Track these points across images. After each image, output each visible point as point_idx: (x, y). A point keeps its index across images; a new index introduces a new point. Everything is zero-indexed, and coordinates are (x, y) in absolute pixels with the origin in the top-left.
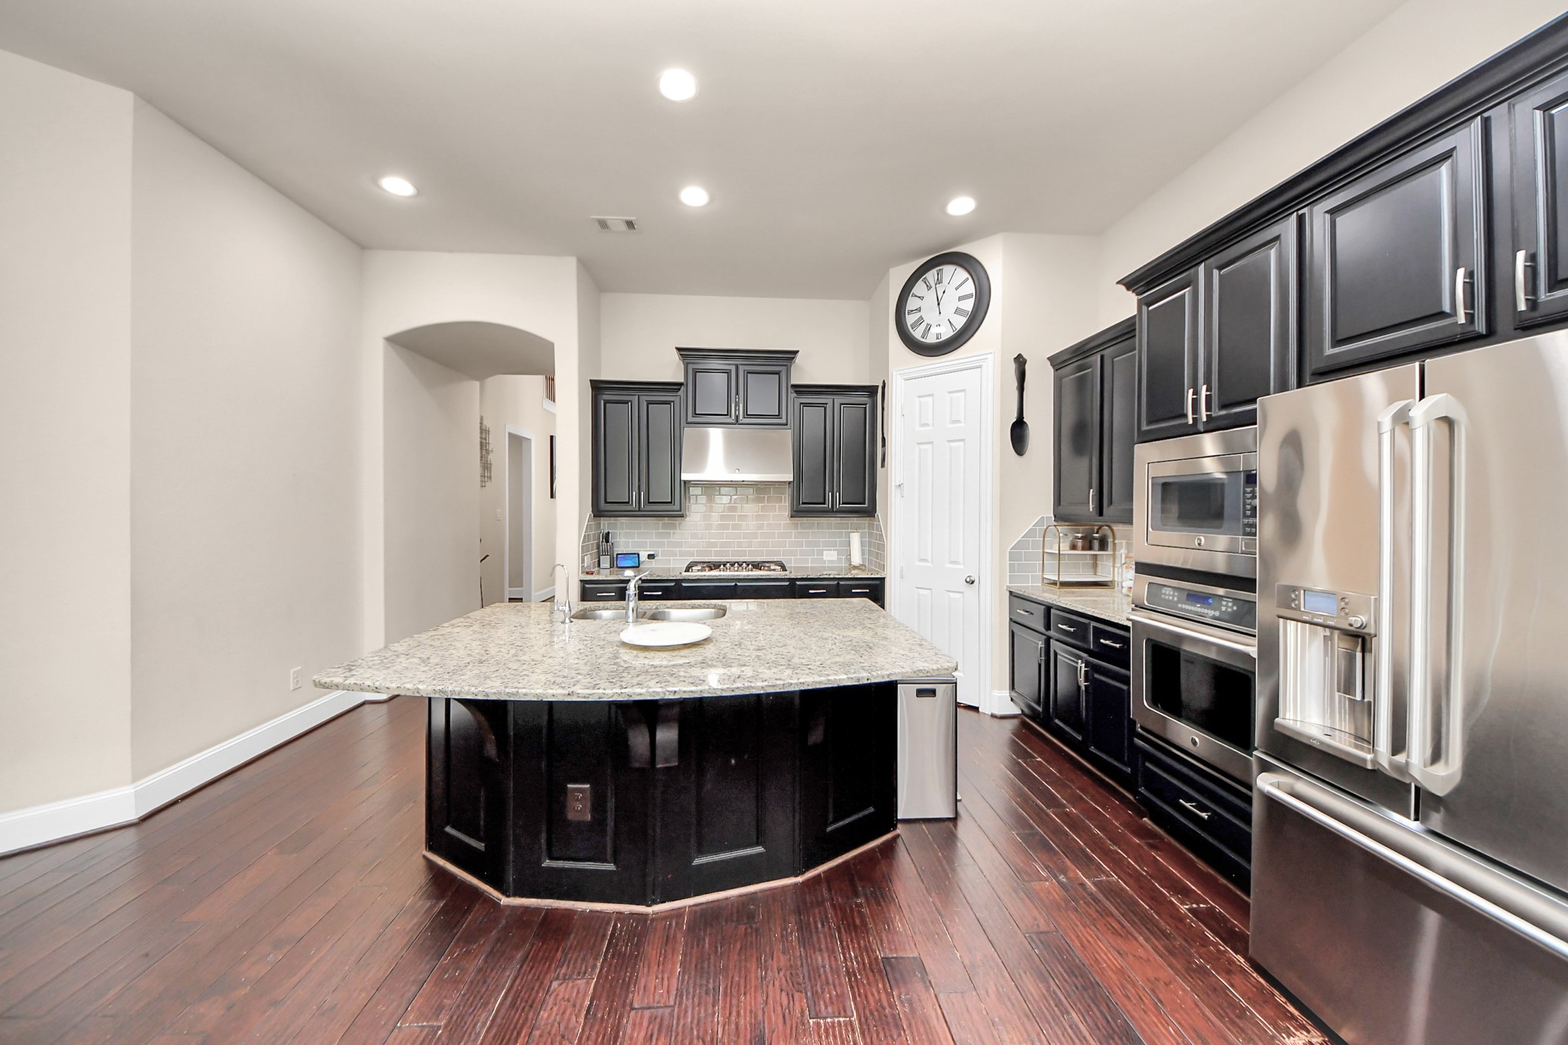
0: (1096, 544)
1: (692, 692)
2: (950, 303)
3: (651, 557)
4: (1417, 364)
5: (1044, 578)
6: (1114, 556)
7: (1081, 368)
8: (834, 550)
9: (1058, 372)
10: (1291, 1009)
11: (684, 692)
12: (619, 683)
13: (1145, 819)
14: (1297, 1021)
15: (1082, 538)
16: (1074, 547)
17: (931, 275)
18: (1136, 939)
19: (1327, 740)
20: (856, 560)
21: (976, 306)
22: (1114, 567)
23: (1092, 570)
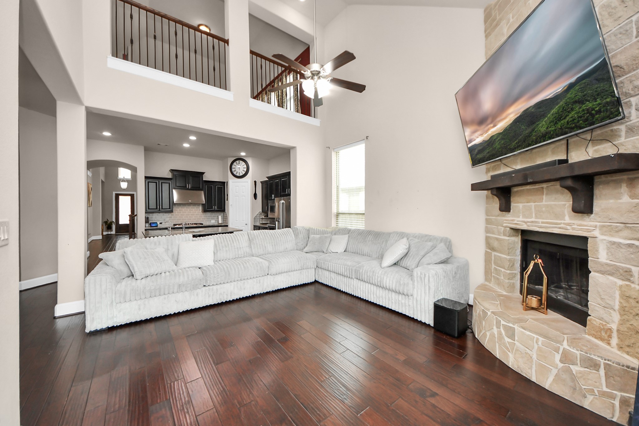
2: (241, 168)
3: (161, 223)
5: (260, 223)
8: (214, 220)
9: (262, 184)
16: (265, 217)
17: (237, 162)
20: (220, 221)
21: (247, 169)
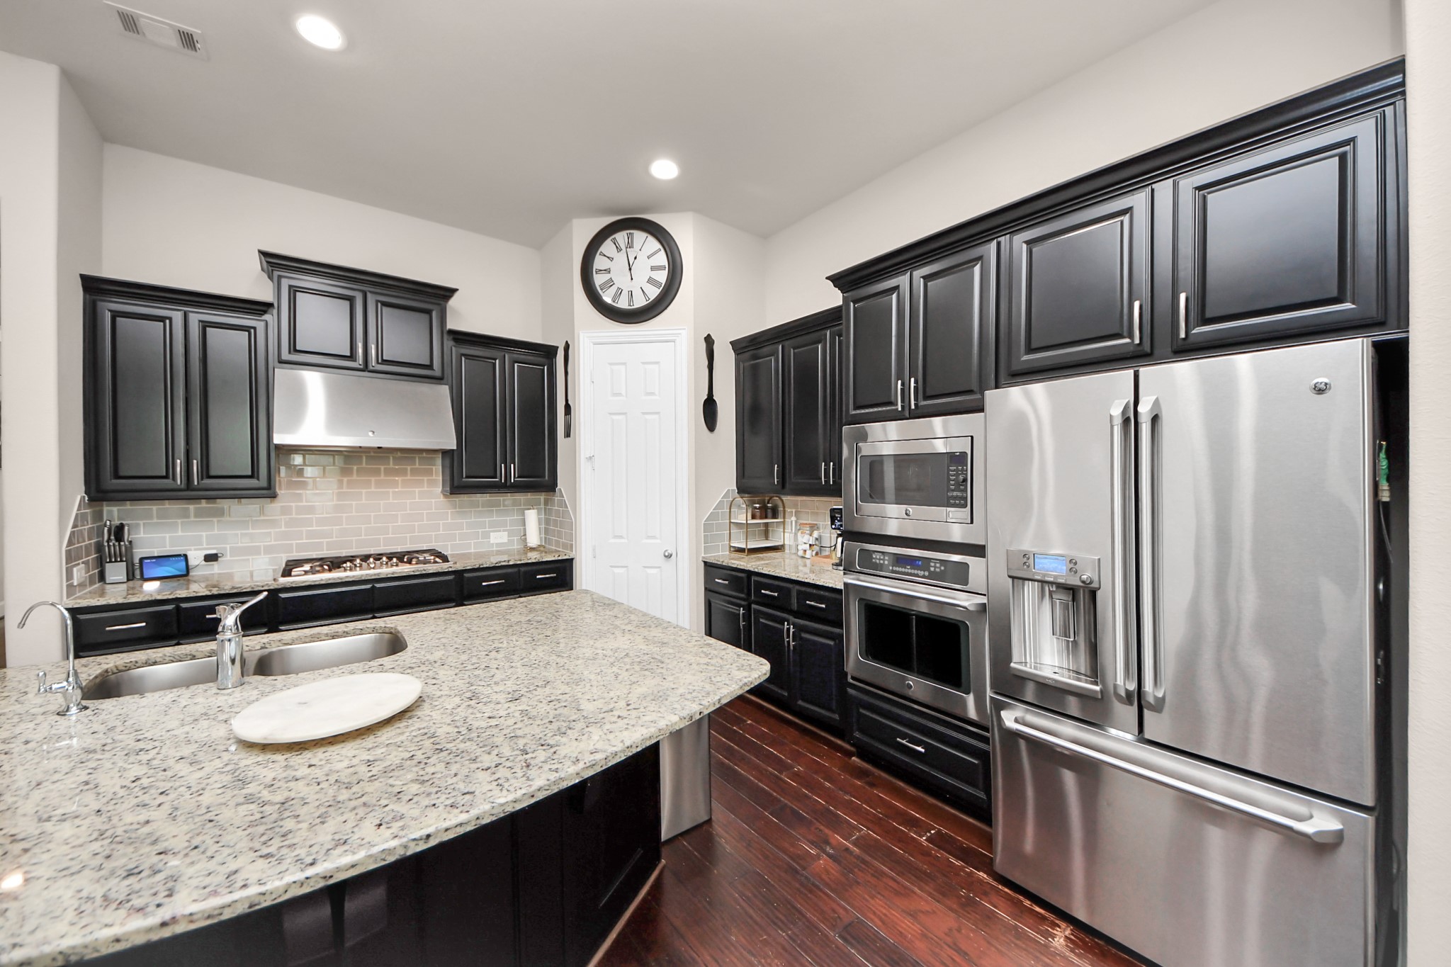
0: (770, 513)
1: (461, 824)
2: (643, 270)
3: (211, 558)
4: (1131, 372)
5: (731, 547)
6: (784, 523)
7: (755, 357)
8: (504, 531)
9: (739, 356)
10: (1038, 909)
11: (447, 830)
12: (290, 855)
13: (853, 758)
14: (1048, 920)
15: (759, 508)
16: (753, 517)
17: (621, 237)
18: (915, 893)
19: (1056, 677)
20: (533, 539)
21: (669, 281)
22: (784, 532)
23: (764, 536)
